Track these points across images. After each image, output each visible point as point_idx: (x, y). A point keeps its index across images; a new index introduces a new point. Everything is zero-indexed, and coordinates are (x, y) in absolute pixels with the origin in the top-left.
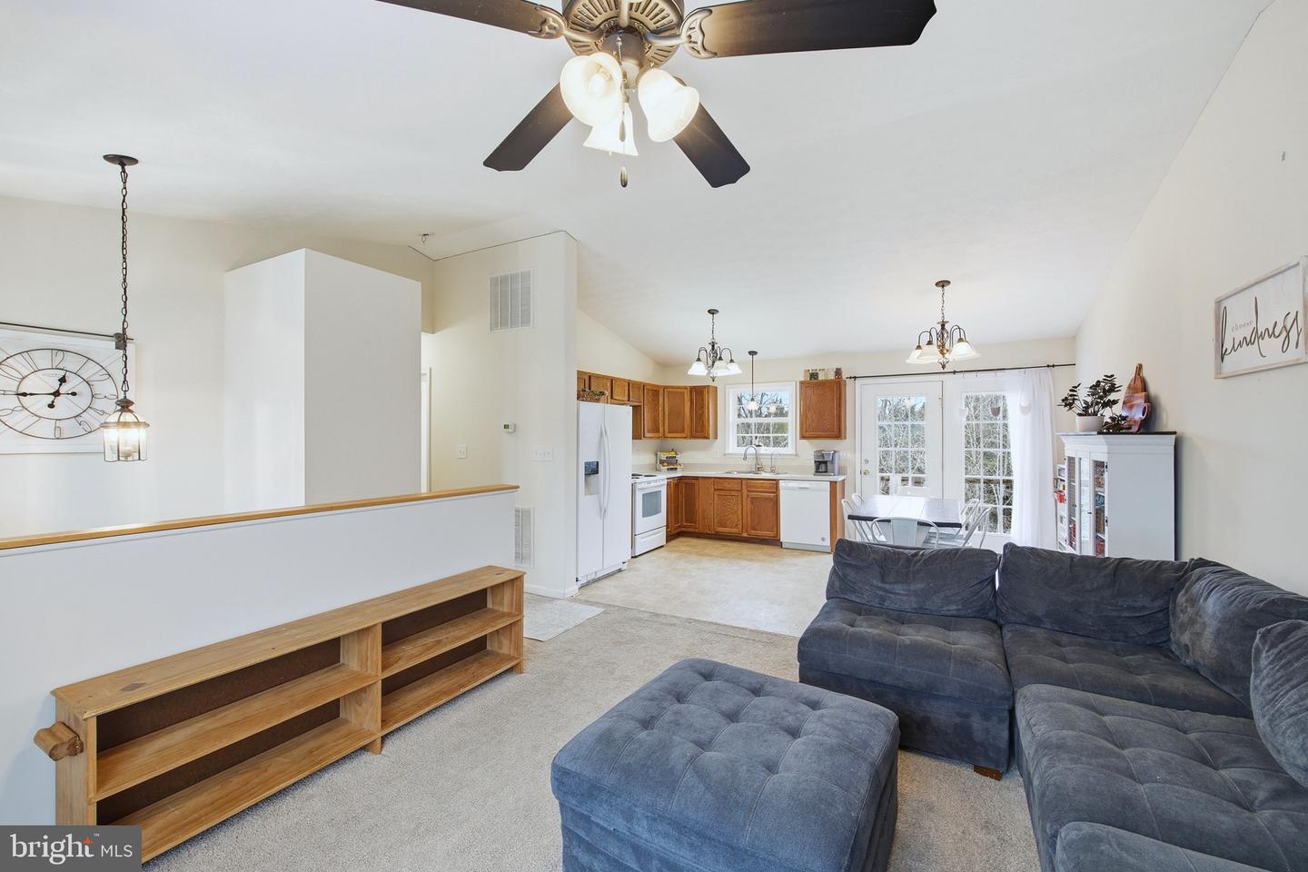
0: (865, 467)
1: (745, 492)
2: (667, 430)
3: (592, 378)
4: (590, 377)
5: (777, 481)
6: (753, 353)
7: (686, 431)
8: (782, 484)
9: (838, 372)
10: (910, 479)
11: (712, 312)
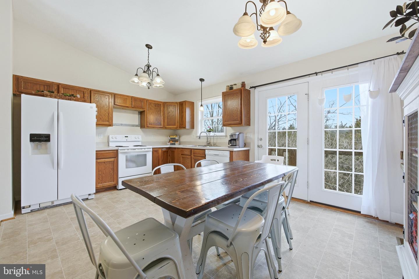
0: (260, 143)
1: (192, 156)
2: (166, 124)
3: (92, 92)
4: (91, 91)
5: (205, 150)
6: (202, 80)
7: (176, 125)
8: (207, 152)
9: (243, 84)
10: (287, 151)
11: (149, 47)
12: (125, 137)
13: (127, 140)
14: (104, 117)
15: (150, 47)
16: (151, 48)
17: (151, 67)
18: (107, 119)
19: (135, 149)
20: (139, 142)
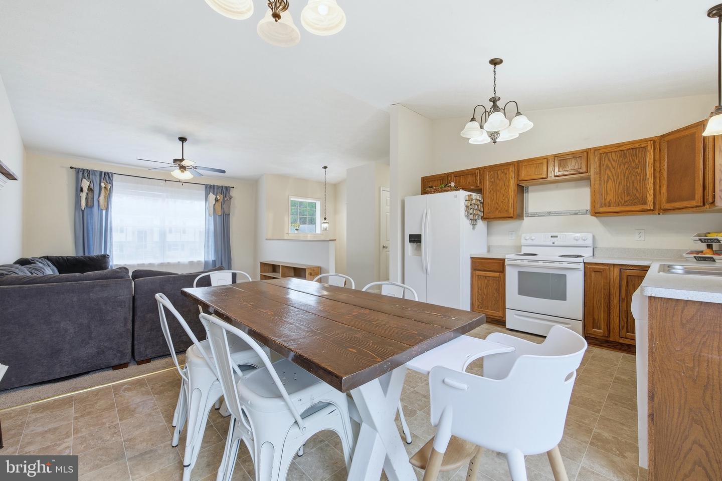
2: (664, 199)
12: (551, 237)
13: (553, 243)
14: (501, 206)
15: (499, 61)
16: (501, 61)
17: (499, 99)
18: (506, 208)
19: (561, 262)
20: (587, 247)
